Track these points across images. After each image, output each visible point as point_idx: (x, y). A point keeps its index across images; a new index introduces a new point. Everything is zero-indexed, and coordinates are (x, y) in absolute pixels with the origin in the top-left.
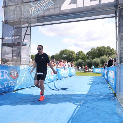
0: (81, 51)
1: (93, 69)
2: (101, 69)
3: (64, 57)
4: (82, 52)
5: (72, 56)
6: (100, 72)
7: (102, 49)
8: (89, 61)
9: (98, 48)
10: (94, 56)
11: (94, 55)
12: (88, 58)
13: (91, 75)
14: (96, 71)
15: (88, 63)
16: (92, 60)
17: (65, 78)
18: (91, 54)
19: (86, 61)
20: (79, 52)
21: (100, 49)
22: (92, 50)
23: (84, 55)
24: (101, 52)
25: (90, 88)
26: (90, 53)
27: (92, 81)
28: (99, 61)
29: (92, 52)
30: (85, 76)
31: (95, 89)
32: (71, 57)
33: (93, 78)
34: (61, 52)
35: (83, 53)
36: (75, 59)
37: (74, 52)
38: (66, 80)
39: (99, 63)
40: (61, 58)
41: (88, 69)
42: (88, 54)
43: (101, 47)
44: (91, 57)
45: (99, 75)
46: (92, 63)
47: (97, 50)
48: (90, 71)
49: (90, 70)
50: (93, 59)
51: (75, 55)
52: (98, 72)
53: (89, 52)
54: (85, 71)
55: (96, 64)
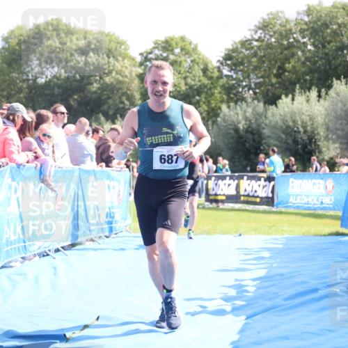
0: (183, 39)
1: (270, 179)
2: (330, 183)
3: (42, 81)
4: (190, 48)
5: (108, 80)
6: (328, 201)
7: (340, 21)
8: (246, 119)
9: (309, 12)
10: (278, 76)
11: (282, 69)
12: (233, 95)
13: (257, 231)
14: (292, 200)
15: (237, 130)
16: (261, 105)
17: (45, 255)
18: (261, 60)
19: (217, 115)
20: (167, 46)
21: (326, 25)
22: (264, 26)
23: (205, 70)
24: (333, 46)
25: (242, 331)
26: (247, 52)
27: (262, 273)
28: (320, 120)
29: (269, 46)
30: (208, 233)
31: (286, 338)
32: (96, 85)
33: (266, 254)
34: (14, 42)
35: (195, 49)
36: (130, 98)
37: (120, 43)
38: (55, 268)
39: (322, 132)
40: (20, 91)
41: (234, 183)
42: (231, 58)
43: (334, 6)
44: (258, 85)
45: (313, 230)
46: (266, 132)
47: (302, 31)
48: (251, 200)
49: (247, 185)
50: (272, 100)
51: (126, 71)
52: (313, 201)
53: (245, 44)
54: (208, 194)
55: (295, 142)
